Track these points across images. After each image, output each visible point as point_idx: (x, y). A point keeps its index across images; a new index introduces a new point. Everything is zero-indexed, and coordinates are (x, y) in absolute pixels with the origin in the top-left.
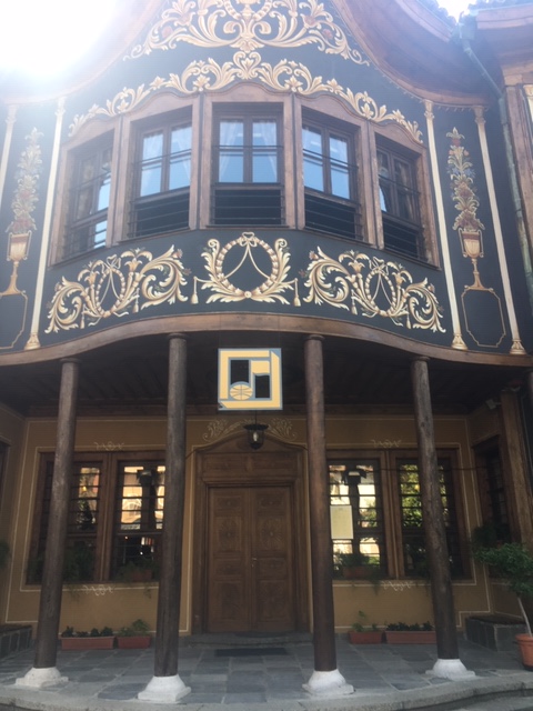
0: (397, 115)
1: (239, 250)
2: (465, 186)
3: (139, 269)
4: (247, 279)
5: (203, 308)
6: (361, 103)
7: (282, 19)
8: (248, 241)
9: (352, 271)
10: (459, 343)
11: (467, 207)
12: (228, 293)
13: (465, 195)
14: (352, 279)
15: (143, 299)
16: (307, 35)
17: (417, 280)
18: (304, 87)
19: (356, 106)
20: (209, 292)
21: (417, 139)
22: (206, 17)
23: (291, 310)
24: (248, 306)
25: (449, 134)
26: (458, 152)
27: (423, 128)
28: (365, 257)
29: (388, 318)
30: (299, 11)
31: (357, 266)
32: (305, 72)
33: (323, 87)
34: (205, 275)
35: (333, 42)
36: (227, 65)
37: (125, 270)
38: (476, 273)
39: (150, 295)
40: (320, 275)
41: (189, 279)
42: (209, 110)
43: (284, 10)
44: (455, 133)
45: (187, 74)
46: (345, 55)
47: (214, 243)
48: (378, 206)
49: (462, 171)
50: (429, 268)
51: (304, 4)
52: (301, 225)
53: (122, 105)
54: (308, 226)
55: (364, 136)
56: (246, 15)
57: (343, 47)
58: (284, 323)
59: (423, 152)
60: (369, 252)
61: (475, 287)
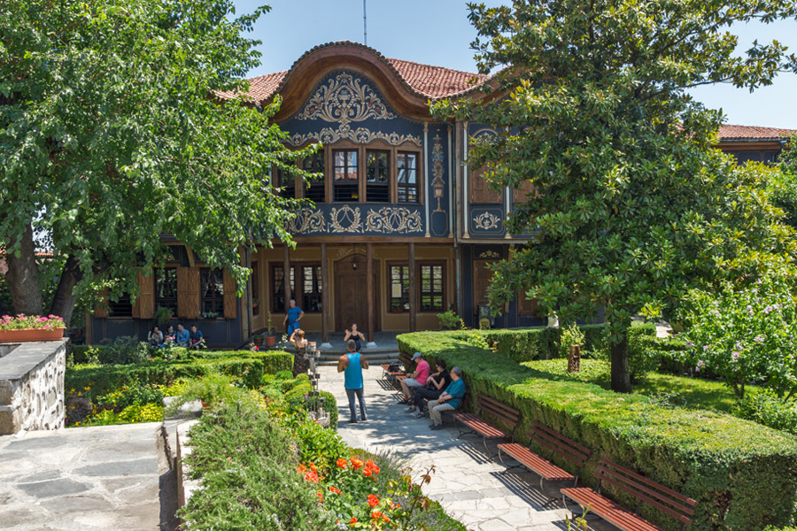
0: (410, 137)
1: (342, 212)
2: (439, 164)
3: (308, 216)
4: (346, 224)
5: (331, 234)
6: (392, 138)
7: (358, 106)
8: (346, 208)
9: (384, 216)
10: (428, 235)
11: (438, 174)
12: (338, 229)
13: (438, 168)
14: (383, 219)
15: (311, 229)
16: (369, 113)
17: (412, 212)
18: (367, 139)
19: (389, 142)
20: (333, 228)
21: (418, 145)
22: (328, 106)
23: (361, 234)
24: (346, 233)
25: (435, 138)
26: (437, 147)
27: (422, 138)
28: (389, 209)
29: (397, 232)
30: (366, 101)
31: (386, 213)
32: (367, 132)
33: (375, 137)
34: (331, 222)
35: (380, 113)
36: (337, 131)
37: (304, 216)
38: (439, 204)
39: (312, 227)
40: (372, 220)
41: (326, 223)
42: (330, 152)
43: (359, 102)
44: (437, 137)
45: (321, 134)
46: (385, 118)
47: (334, 209)
48: (397, 185)
49: (438, 157)
50: (418, 205)
51: (368, 97)
52: (365, 201)
53: (297, 142)
54: (368, 200)
55: (392, 154)
56: (344, 106)
57: (384, 114)
58: (359, 239)
59: (421, 151)
60: (391, 206)
61: (437, 210)
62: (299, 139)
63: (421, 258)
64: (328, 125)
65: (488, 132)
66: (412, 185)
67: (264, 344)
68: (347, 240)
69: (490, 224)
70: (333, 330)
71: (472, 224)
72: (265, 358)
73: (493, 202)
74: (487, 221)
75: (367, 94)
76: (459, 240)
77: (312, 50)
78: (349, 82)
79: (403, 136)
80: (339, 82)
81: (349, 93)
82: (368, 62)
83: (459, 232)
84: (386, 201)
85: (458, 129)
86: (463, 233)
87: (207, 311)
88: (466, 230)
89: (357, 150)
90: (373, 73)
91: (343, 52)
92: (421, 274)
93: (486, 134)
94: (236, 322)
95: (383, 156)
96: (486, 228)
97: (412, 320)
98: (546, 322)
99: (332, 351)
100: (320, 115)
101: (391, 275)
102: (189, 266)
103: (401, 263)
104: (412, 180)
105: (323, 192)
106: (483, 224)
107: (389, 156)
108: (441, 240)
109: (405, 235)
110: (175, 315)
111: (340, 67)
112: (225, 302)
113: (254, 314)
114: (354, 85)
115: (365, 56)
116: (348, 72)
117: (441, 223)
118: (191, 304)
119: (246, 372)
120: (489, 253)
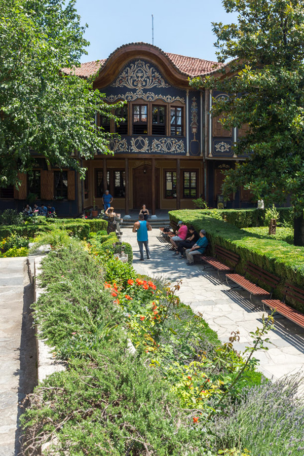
0: (178, 98)
1: (138, 140)
2: (195, 114)
3: (118, 142)
4: (140, 147)
5: (131, 153)
6: (167, 99)
7: (148, 80)
8: (140, 138)
9: (162, 143)
10: (188, 155)
11: (195, 120)
12: (135, 149)
13: (194, 116)
14: (162, 145)
15: (119, 150)
16: (154, 84)
17: (179, 141)
18: (153, 99)
19: (166, 100)
20: (132, 150)
21: (183, 102)
22: (130, 79)
23: (149, 153)
24: (140, 152)
25: (193, 99)
26: (194, 104)
27: (185, 99)
28: (165, 139)
29: (170, 152)
30: (152, 77)
31: (163, 141)
32: (153, 95)
33: (158, 97)
34: (131, 146)
35: (161, 84)
36: (135, 94)
37: (115, 142)
38: (195, 137)
39: (121, 149)
40: (155, 145)
41: (128, 146)
42: (131, 106)
43: (148, 77)
45: (126, 96)
46: (164, 87)
47: (133, 139)
48: (170, 126)
49: (194, 110)
50: (182, 137)
51: (153, 75)
52: (151, 134)
53: (112, 99)
54: (153, 134)
55: (167, 108)
56: (139, 80)
57: (163, 85)
58: (147, 156)
59: (184, 106)
60: (167, 137)
61: (194, 140)
62: (113, 98)
63: (184, 168)
64: (130, 90)
65: (224, 96)
66: (179, 126)
67: (91, 215)
68: (140, 156)
69: (225, 149)
70: (132, 208)
71: (214, 149)
72: (91, 223)
73: (227, 136)
74: (223, 147)
75: (153, 73)
76: (206, 158)
77: (121, 47)
78: (143, 65)
79: (174, 98)
80: (137, 65)
81: (142, 72)
82: (154, 55)
83: (206, 153)
84: (164, 134)
85: (206, 94)
86: (208, 154)
87: (58, 196)
88: (210, 152)
89: (147, 105)
90: (156, 60)
91: (139, 48)
92: (184, 177)
93: (223, 97)
94: (74, 202)
95: (162, 109)
96: (222, 151)
97: (178, 203)
98: (256, 205)
99: (131, 220)
100: (126, 85)
101: (166, 177)
102: (48, 170)
103: (172, 170)
104: (179, 123)
105: (127, 128)
106: (221, 149)
107: (165, 109)
108: (195, 158)
109: (174, 154)
110: (39, 198)
111: (138, 57)
112: (69, 191)
113: (86, 198)
114: (146, 67)
115: (152, 51)
116: (142, 60)
117: (195, 147)
118: (49, 191)
119: (80, 231)
120: (224, 165)
